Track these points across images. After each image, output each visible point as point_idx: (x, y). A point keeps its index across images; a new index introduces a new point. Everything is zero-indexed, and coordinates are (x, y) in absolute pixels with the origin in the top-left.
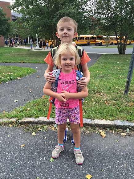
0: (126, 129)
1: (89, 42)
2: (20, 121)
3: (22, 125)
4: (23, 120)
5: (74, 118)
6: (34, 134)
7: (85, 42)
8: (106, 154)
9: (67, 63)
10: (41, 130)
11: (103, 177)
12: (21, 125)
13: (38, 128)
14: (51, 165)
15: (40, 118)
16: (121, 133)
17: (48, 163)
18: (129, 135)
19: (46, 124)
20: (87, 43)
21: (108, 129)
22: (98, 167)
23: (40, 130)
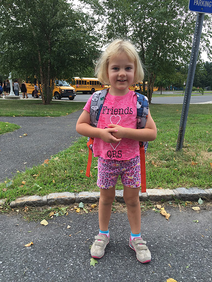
0: (197, 200)
1: (94, 88)
2: (13, 203)
3: (18, 211)
4: (19, 201)
5: (130, 178)
6: (44, 222)
7: (88, 88)
8: (183, 241)
9: (119, 75)
10: (57, 214)
11: (193, 279)
12: (15, 211)
13: (49, 212)
14: (94, 272)
15: (50, 194)
16: (192, 206)
17: (89, 268)
18: (205, 209)
19: (63, 204)
20: (90, 89)
21: (170, 203)
22: (178, 264)
23: (55, 215)
